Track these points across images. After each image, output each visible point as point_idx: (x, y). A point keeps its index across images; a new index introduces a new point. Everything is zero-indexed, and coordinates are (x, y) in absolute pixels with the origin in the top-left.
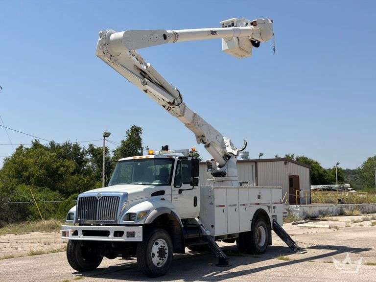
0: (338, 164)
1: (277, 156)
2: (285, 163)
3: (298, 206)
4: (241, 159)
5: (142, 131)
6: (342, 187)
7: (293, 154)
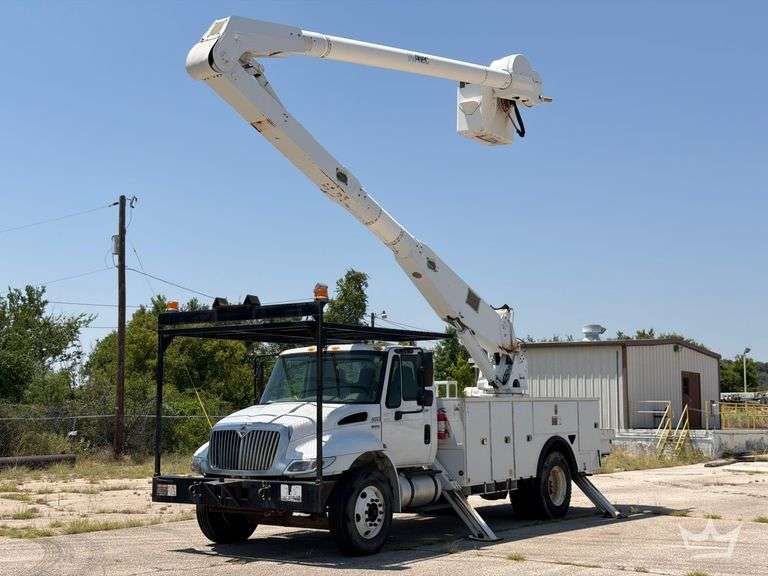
0: (748, 350)
1: (620, 334)
2: (676, 349)
3: (710, 432)
4: (586, 340)
5: (368, 281)
6: (760, 396)
7: (652, 330)
